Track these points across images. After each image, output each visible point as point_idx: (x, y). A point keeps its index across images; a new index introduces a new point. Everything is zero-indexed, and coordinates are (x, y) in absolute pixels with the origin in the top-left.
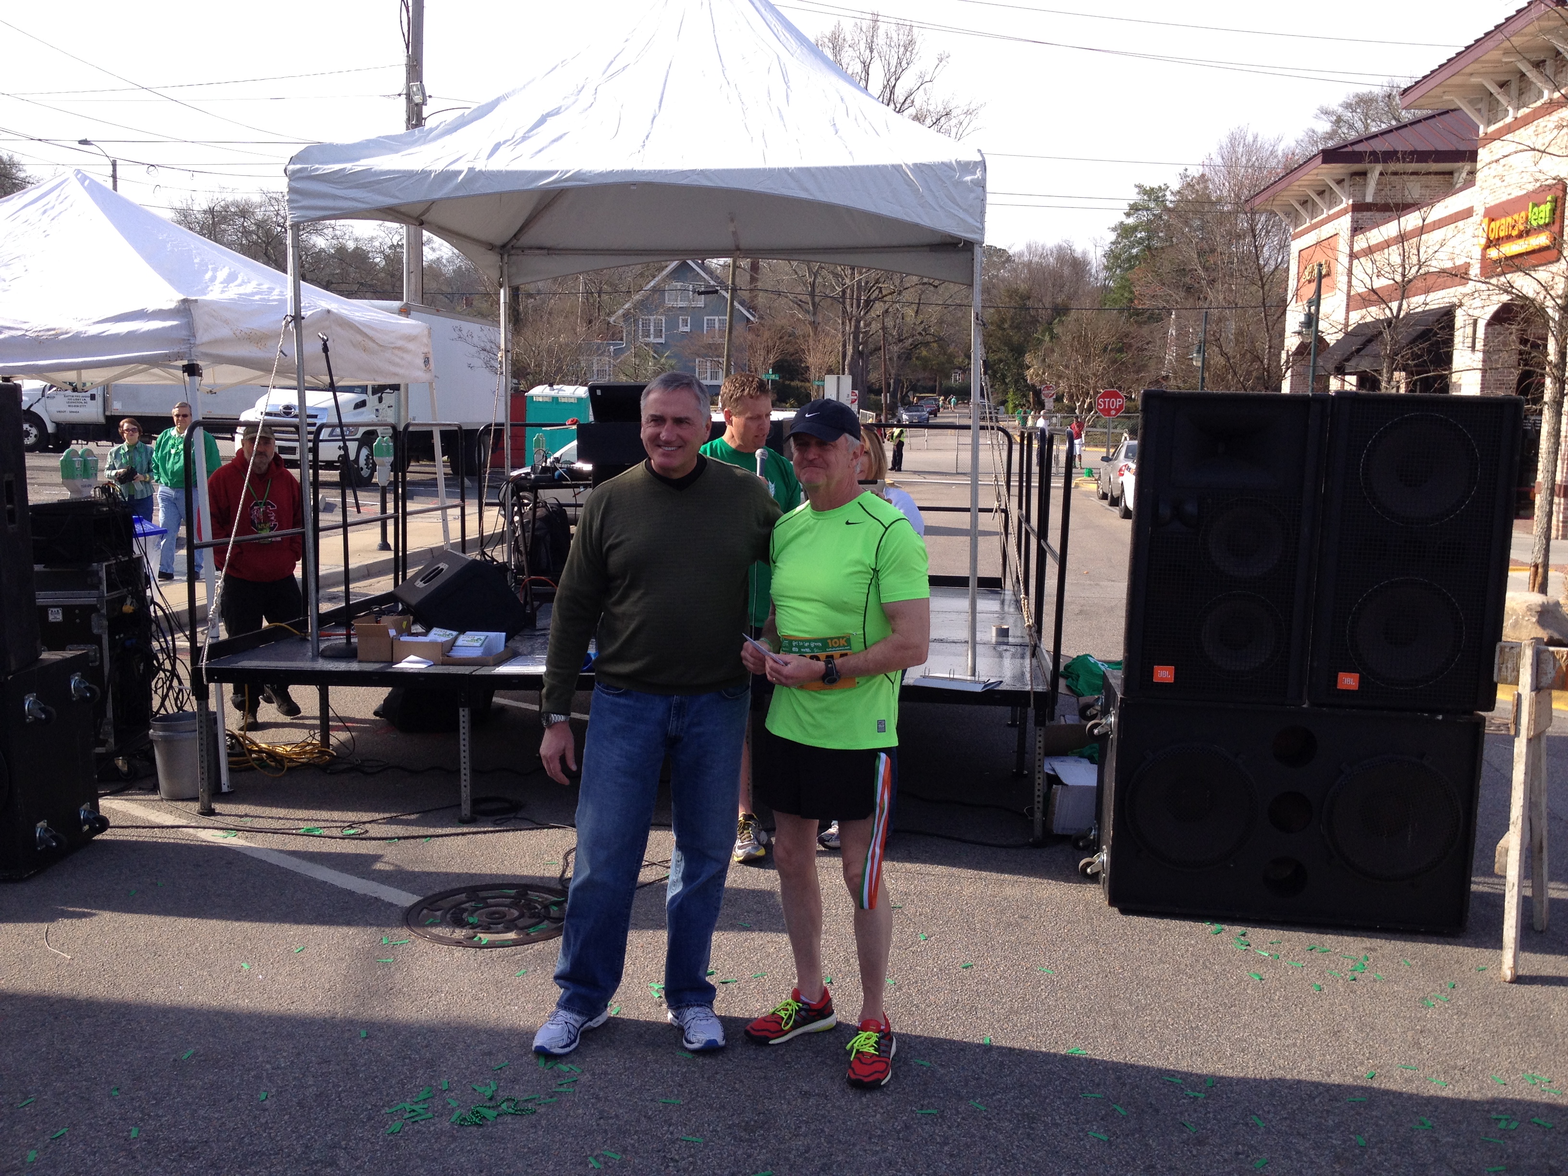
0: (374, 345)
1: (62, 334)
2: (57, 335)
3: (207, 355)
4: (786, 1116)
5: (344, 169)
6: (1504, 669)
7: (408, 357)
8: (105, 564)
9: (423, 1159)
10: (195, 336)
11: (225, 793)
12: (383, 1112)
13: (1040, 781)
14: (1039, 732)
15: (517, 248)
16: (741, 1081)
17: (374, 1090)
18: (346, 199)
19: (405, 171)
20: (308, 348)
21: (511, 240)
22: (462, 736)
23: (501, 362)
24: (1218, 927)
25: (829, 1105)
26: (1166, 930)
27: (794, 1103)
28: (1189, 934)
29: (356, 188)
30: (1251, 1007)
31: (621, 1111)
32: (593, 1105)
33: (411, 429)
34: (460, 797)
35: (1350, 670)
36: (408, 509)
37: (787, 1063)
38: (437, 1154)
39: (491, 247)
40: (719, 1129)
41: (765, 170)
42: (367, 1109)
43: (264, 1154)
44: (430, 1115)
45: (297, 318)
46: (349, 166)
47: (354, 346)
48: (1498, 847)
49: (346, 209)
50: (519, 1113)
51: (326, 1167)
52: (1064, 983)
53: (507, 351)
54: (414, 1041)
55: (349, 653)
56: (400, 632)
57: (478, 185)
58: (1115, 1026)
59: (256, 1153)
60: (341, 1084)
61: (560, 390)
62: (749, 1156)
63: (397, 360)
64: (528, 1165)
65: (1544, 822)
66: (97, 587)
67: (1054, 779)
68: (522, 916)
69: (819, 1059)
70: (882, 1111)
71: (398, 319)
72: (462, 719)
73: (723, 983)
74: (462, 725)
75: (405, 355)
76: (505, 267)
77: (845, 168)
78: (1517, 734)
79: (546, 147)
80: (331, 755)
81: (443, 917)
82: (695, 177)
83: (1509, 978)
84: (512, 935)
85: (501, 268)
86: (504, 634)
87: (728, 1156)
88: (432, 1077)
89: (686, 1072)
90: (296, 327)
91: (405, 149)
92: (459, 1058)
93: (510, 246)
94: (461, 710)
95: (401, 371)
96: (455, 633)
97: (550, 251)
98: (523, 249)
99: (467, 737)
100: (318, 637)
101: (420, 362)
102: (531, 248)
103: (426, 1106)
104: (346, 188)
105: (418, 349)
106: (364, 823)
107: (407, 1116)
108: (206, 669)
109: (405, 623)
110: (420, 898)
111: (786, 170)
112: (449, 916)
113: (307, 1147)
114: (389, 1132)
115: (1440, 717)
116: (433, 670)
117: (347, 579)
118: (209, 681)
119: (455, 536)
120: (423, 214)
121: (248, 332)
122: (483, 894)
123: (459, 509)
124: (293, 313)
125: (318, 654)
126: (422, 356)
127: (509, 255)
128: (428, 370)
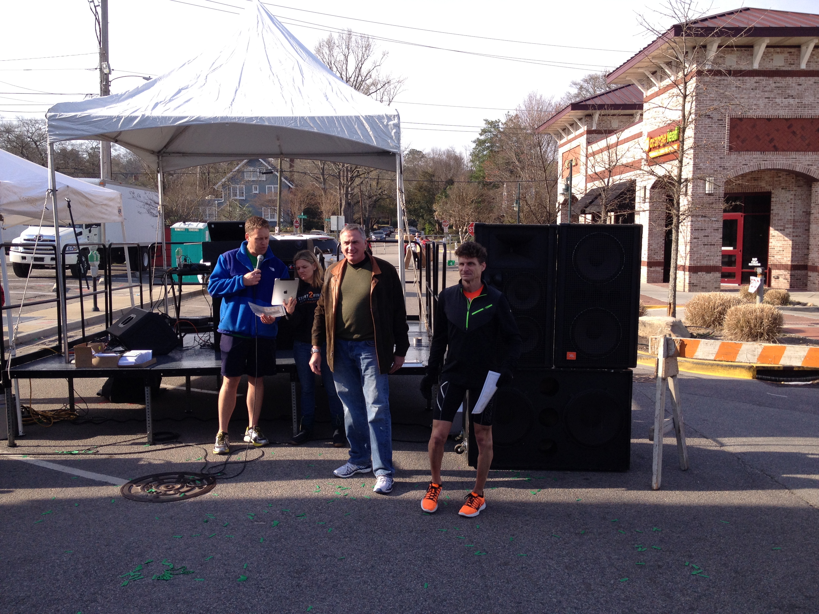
0: (92, 204)
3: (5, 210)
4: (316, 566)
5: (78, 115)
7: (109, 209)
9: (140, 596)
11: (21, 436)
12: (118, 577)
15: (166, 153)
16: (294, 553)
17: (113, 568)
18: (78, 130)
19: (108, 116)
20: (59, 205)
21: (163, 149)
22: (146, 401)
23: (160, 211)
27: (319, 560)
29: (83, 124)
31: (236, 569)
32: (222, 567)
33: (112, 246)
35: (571, 351)
36: (113, 288)
38: (147, 593)
39: (153, 152)
40: (284, 573)
41: (293, 117)
42: (110, 577)
44: (142, 577)
45: (54, 191)
46: (80, 114)
47: (80, 204)
49: (78, 135)
50: (186, 573)
53: (163, 205)
54: (131, 546)
57: (147, 123)
59: (56, 599)
60: (96, 566)
61: (189, 225)
63: (104, 211)
64: (192, 595)
68: (182, 486)
71: (104, 190)
72: (146, 392)
74: (146, 395)
75: (108, 208)
76: (160, 163)
77: (332, 117)
79: (182, 105)
80: (75, 415)
81: (142, 488)
83: (655, 488)
85: (158, 163)
88: (141, 561)
90: (53, 195)
92: (154, 552)
93: (162, 152)
94: (146, 387)
95: (106, 217)
97: (184, 154)
98: (169, 153)
99: (149, 401)
100: (69, 354)
101: (116, 211)
102: (174, 153)
103: (139, 573)
104: (78, 125)
105: (115, 206)
107: (130, 579)
108: (10, 371)
110: (129, 481)
112: (144, 488)
113: (81, 595)
114: (122, 585)
115: (613, 371)
117: (83, 324)
118: (11, 378)
119: (137, 302)
120: (117, 136)
121: (27, 198)
122: (161, 478)
123: (139, 288)
124: (52, 188)
125: (69, 363)
126: (117, 209)
127: (162, 156)
128: (120, 216)
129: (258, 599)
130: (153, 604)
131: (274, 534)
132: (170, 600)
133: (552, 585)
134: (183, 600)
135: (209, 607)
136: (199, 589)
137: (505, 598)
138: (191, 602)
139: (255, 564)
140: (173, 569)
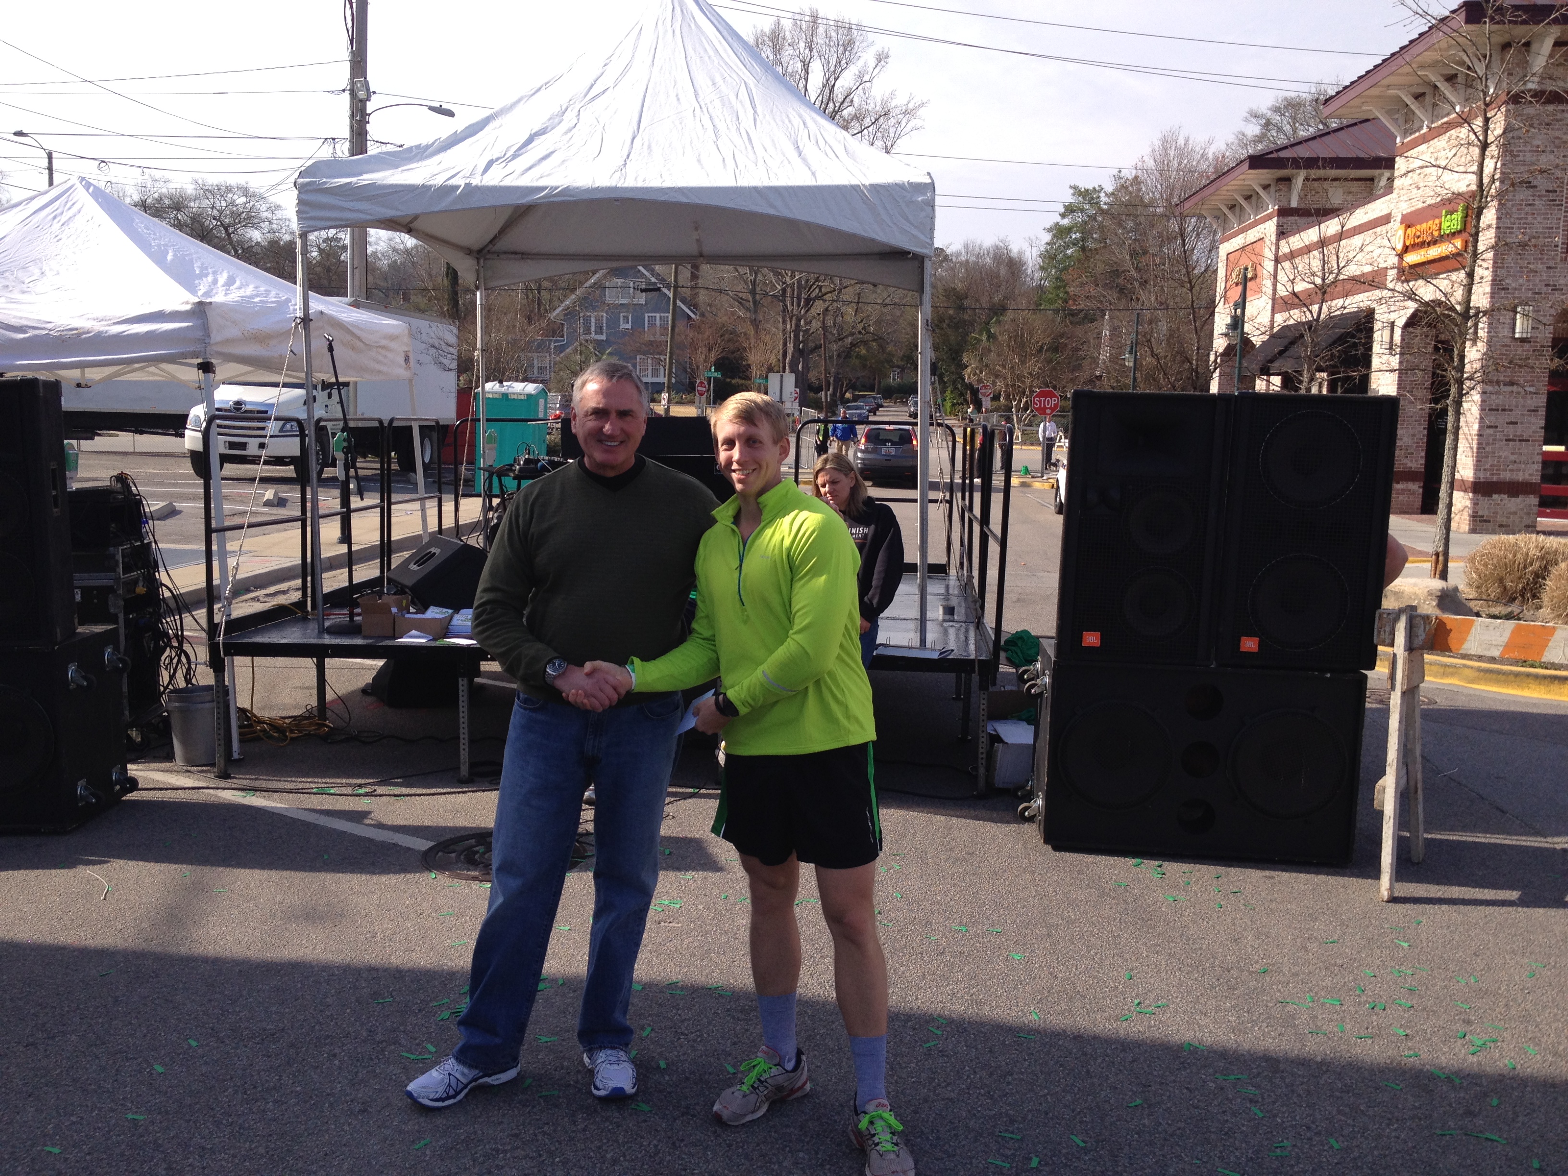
0: (362, 345)
1: (84, 333)
2: (80, 334)
3: (220, 354)
5: (351, 183)
6: (1382, 633)
7: (390, 355)
8: (120, 548)
10: (209, 336)
11: (236, 760)
13: (984, 740)
14: (982, 696)
15: (494, 253)
18: (351, 210)
19: (406, 186)
20: (314, 344)
21: (487, 245)
22: (461, 704)
23: (477, 360)
24: (1139, 860)
26: (1093, 863)
28: (1113, 866)
29: (361, 201)
30: (1165, 921)
33: (395, 424)
34: (459, 760)
35: (1250, 634)
36: (394, 499)
39: (469, 252)
45: (306, 320)
46: (355, 181)
47: (346, 345)
48: (1377, 786)
49: (348, 219)
52: (1006, 904)
53: (483, 350)
55: (353, 630)
56: (401, 609)
57: (474, 199)
58: (1049, 936)
61: (509, 387)
63: (381, 358)
65: (1419, 766)
66: (114, 569)
67: (996, 739)
71: (379, 320)
72: (461, 688)
74: (461, 693)
75: (388, 354)
76: (482, 271)
78: (1393, 688)
79: (535, 164)
80: (328, 727)
81: (458, 856)
82: (673, 194)
83: (1386, 898)
85: (478, 271)
90: (305, 327)
91: (405, 165)
93: (486, 251)
94: (460, 680)
95: (384, 369)
96: (450, 611)
97: (523, 255)
98: (498, 254)
99: (466, 704)
100: (323, 616)
101: (401, 360)
102: (505, 253)
104: (352, 201)
105: (399, 348)
106: (372, 783)
108: (223, 643)
109: (404, 602)
110: (433, 844)
111: (755, 189)
114: (440, 1018)
115: (1328, 675)
116: (433, 644)
117: (350, 560)
118: (225, 655)
119: (433, 526)
120: (411, 222)
121: (254, 332)
123: (436, 499)
124: (302, 315)
125: (323, 631)
126: (403, 355)
127: (485, 259)
128: (408, 368)
129: (679, 1052)
131: (698, 945)
133: (1206, 1059)
137: (1120, 1076)
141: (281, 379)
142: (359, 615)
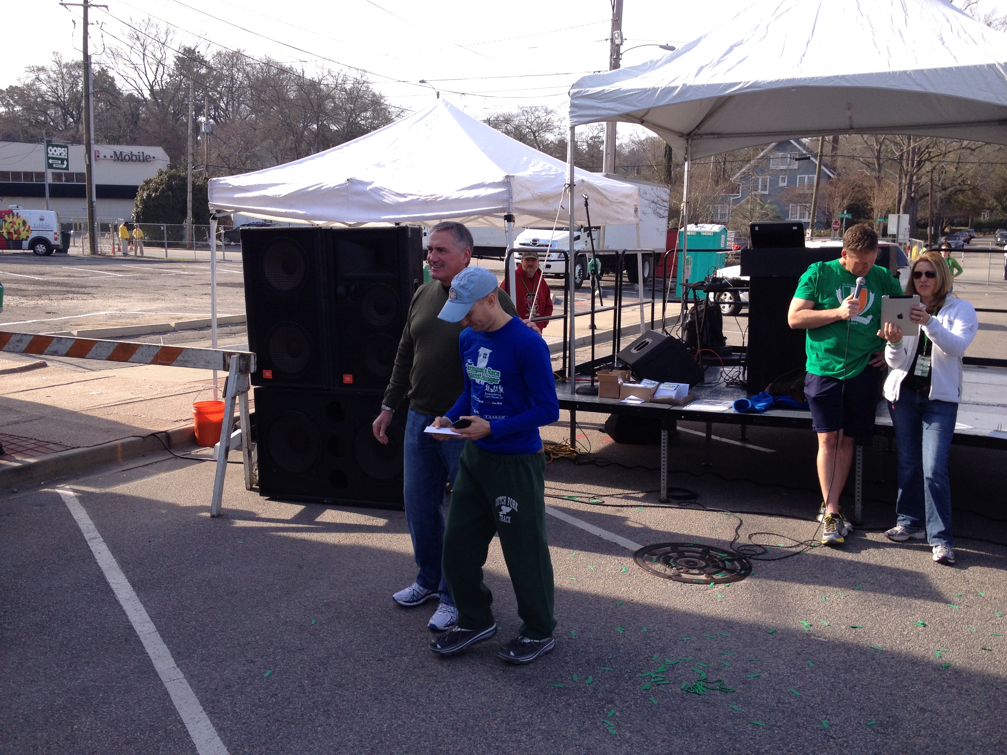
0: (608, 201)
1: (439, 198)
2: (437, 198)
3: (518, 210)
4: (909, 721)
5: (606, 89)
7: (625, 208)
9: (667, 710)
10: (512, 198)
12: (638, 675)
15: (699, 135)
16: (874, 694)
17: (630, 661)
18: (605, 109)
19: (641, 89)
20: (576, 202)
21: (694, 130)
22: (662, 448)
23: (683, 210)
25: (940, 719)
27: (914, 714)
29: (611, 101)
31: (792, 700)
32: (772, 693)
33: (626, 253)
34: (660, 485)
36: (623, 303)
37: (906, 686)
38: (675, 707)
39: (681, 135)
40: (862, 723)
41: (889, 73)
42: (628, 672)
43: (570, 689)
44: (667, 682)
45: (572, 185)
46: (608, 88)
47: (596, 201)
49: (605, 115)
50: (724, 690)
51: (608, 704)
53: (687, 202)
54: (651, 635)
55: (593, 392)
56: (624, 381)
57: (688, 95)
60: (610, 654)
61: (702, 227)
62: (886, 744)
63: (619, 210)
64: (735, 724)
68: (707, 566)
69: (929, 688)
70: (980, 729)
71: (620, 184)
72: (663, 437)
73: (853, 627)
74: (662, 441)
76: (689, 148)
77: (951, 69)
79: (734, 67)
80: (577, 453)
81: (658, 559)
82: (838, 80)
84: (703, 577)
85: (686, 148)
86: (688, 385)
87: (871, 741)
88: (665, 659)
89: (833, 682)
90: (571, 190)
91: (642, 75)
92: (680, 650)
93: (693, 133)
94: (662, 431)
95: (621, 217)
96: (657, 383)
97: (719, 135)
98: (701, 136)
99: (666, 448)
100: (575, 380)
101: (632, 211)
102: (707, 134)
103: (664, 676)
104: (604, 102)
105: (631, 203)
106: (602, 496)
107: (653, 680)
109: (627, 375)
110: (642, 547)
111: (905, 72)
112: (661, 560)
113: (595, 689)
114: (644, 688)
116: (645, 405)
117: (593, 341)
119: (648, 319)
120: (644, 116)
121: (540, 195)
122: (681, 549)
123: (650, 305)
124: (569, 183)
125: (574, 392)
126: (634, 207)
127: (692, 140)
128: (636, 216)
130: (684, 724)
131: (841, 659)
132: (706, 725)
134: (723, 728)
135: (759, 749)
136: (743, 718)
138: (734, 735)
139: (819, 699)
140: (705, 680)
141: (555, 225)
142: (597, 381)
